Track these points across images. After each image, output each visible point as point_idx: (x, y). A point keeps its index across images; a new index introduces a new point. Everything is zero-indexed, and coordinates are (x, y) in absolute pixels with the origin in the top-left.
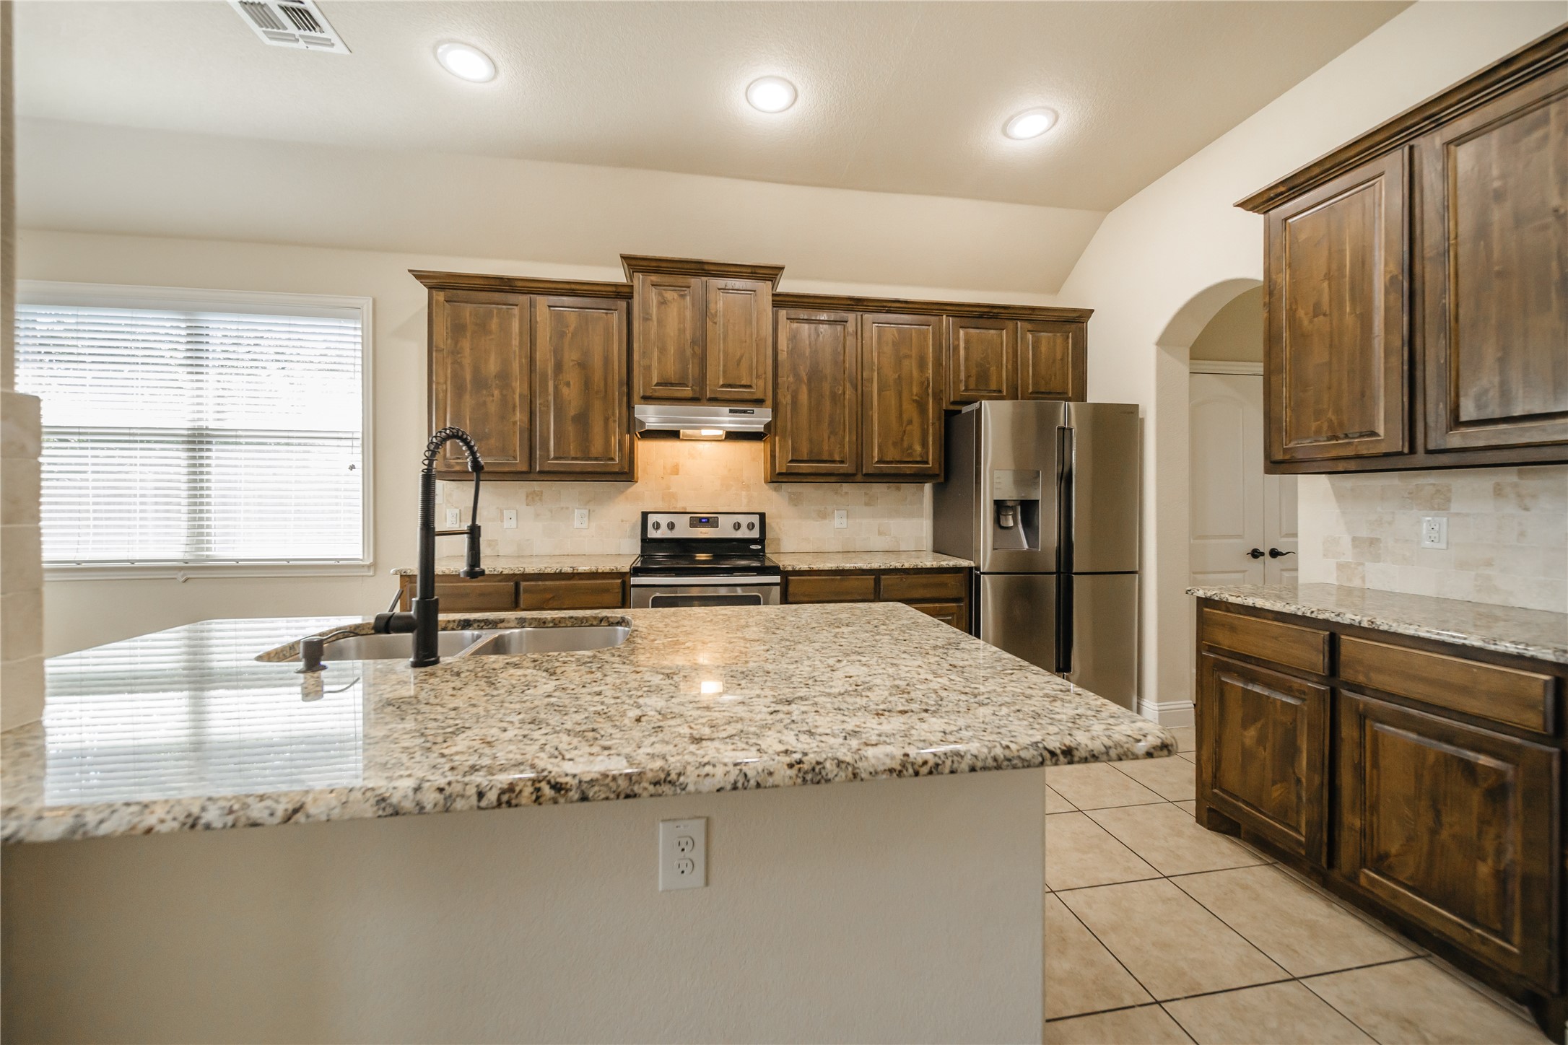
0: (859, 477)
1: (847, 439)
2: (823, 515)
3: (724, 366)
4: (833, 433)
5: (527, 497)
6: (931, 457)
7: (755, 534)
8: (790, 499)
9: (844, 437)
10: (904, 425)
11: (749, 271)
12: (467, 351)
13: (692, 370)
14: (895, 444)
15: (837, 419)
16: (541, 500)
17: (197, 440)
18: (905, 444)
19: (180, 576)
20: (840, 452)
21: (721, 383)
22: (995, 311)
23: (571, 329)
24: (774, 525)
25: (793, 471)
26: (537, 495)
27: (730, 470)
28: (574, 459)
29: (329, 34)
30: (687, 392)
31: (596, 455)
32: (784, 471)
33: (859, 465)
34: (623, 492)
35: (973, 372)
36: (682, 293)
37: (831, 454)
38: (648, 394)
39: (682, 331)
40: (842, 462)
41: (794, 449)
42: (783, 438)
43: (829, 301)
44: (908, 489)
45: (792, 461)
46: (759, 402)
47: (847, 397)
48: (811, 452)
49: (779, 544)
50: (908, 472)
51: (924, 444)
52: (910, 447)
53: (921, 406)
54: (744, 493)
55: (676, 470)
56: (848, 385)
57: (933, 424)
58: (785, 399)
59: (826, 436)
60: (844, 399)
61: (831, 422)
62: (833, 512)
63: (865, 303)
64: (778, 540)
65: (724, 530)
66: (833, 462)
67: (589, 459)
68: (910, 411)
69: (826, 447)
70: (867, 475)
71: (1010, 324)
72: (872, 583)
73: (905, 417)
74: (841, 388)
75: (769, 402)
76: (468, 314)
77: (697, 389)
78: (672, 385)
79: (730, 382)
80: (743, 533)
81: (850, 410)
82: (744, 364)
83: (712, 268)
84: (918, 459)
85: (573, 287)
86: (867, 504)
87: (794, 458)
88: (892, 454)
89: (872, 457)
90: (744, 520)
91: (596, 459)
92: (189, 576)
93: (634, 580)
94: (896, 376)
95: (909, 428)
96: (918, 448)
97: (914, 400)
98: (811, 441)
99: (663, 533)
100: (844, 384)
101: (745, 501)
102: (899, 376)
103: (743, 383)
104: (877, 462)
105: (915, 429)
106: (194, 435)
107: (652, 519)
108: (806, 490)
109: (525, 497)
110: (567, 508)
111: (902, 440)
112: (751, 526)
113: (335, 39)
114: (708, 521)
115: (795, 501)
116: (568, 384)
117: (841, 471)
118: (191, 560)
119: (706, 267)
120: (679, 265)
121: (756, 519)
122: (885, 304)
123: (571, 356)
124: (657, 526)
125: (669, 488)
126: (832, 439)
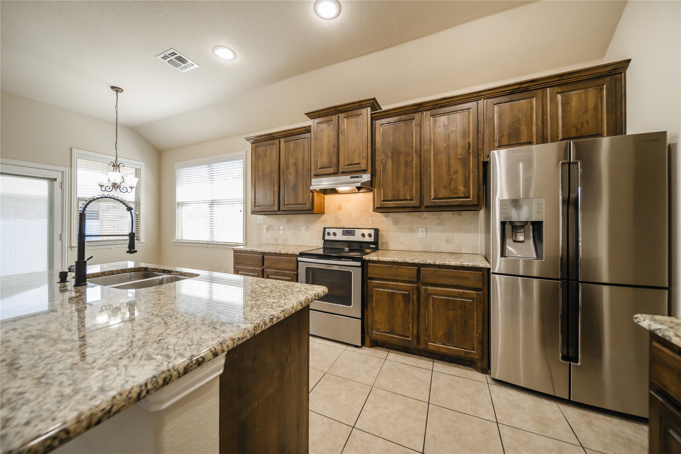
0: (423, 208)
1: (414, 187)
2: (412, 230)
3: (347, 156)
4: (406, 184)
5: (287, 221)
6: (471, 194)
7: (372, 239)
8: (394, 221)
9: (412, 186)
10: (452, 174)
11: (358, 105)
12: (261, 165)
13: (334, 160)
14: (445, 187)
15: (408, 175)
16: (291, 222)
17: (212, 203)
18: (452, 187)
19: (206, 246)
20: (410, 194)
21: (346, 164)
22: (524, 85)
23: (292, 149)
24: (385, 235)
25: (383, 206)
26: (290, 220)
27: (363, 207)
28: (293, 204)
29: (190, 62)
30: (331, 170)
31: (299, 203)
32: (379, 206)
33: (421, 202)
34: (319, 218)
35: (506, 133)
36: (329, 124)
37: (405, 196)
38: (316, 173)
39: (329, 142)
40: (411, 200)
41: (384, 194)
42: (379, 189)
43: (403, 110)
44: (467, 215)
45: (383, 201)
46: (364, 171)
47: (414, 162)
48: (393, 195)
49: (387, 245)
50: (454, 204)
51: (466, 185)
52: (456, 188)
53: (464, 162)
54: (370, 218)
55: (340, 208)
56: (414, 155)
57: (473, 172)
58: (379, 167)
59: (402, 185)
60: (413, 164)
61: (405, 177)
62: (418, 229)
63: (424, 106)
64: (387, 243)
65: (357, 237)
66: (406, 200)
67: (297, 204)
68: (457, 166)
69: (401, 192)
70: (426, 207)
71: (539, 92)
72: (415, 272)
73: (452, 170)
74: (411, 158)
75: (369, 170)
76: (261, 151)
77: (335, 168)
78: (325, 168)
79: (350, 163)
80: (367, 239)
81: (416, 170)
82: (356, 153)
83: (341, 108)
84: (462, 195)
85: (292, 131)
86: (438, 224)
87: (384, 199)
88: (443, 193)
89: (430, 196)
90: (366, 232)
91: (300, 204)
92: (208, 246)
93: (300, 259)
94: (446, 145)
95: (454, 176)
96: (461, 188)
97: (458, 158)
98: (393, 189)
99: (332, 238)
100: (413, 155)
101: (370, 222)
102: (448, 144)
103: (356, 162)
104: (433, 199)
105: (460, 177)
106: (212, 202)
107: (327, 230)
108: (403, 216)
109: (286, 221)
110: (300, 226)
111: (450, 184)
112: (370, 235)
113: (193, 63)
114: (350, 233)
115: (396, 222)
116: (290, 173)
117: (411, 205)
118: (209, 241)
119: (338, 108)
120: (327, 111)
121: (372, 232)
122: (437, 103)
123: (291, 161)
124: (329, 234)
125: (337, 216)
126: (405, 187)
